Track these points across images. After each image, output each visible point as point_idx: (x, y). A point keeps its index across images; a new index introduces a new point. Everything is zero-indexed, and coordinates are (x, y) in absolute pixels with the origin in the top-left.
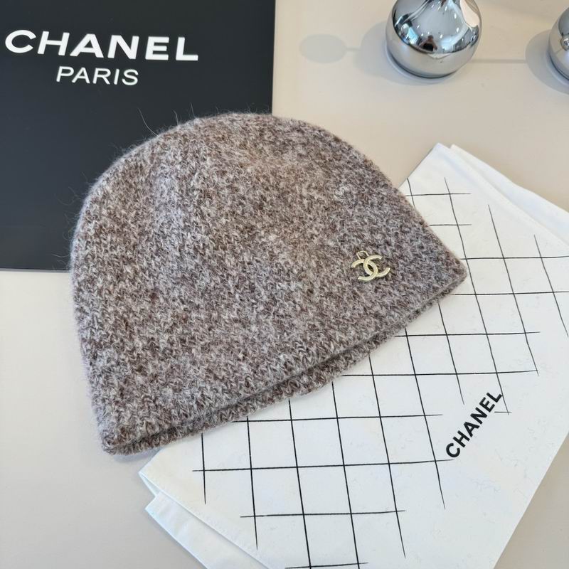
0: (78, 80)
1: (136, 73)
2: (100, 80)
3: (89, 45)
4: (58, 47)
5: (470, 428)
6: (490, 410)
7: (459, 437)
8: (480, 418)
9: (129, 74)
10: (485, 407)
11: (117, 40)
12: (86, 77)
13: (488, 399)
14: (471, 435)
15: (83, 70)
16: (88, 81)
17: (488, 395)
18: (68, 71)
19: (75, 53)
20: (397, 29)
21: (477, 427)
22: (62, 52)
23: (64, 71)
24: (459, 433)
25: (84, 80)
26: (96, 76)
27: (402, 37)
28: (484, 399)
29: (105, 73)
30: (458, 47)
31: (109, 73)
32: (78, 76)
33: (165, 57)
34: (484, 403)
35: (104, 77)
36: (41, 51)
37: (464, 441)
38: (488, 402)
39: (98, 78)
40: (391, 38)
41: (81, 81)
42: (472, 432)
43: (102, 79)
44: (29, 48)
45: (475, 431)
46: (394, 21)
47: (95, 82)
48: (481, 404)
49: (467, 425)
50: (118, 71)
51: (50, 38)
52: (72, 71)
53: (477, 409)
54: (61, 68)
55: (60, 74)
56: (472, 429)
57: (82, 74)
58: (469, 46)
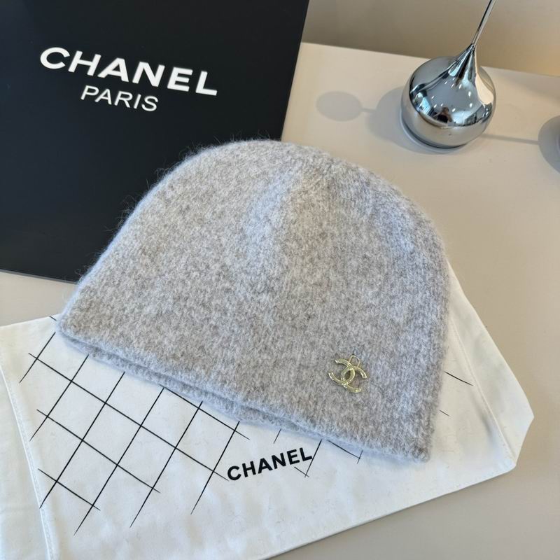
0: (102, 100)
1: (156, 100)
2: (121, 102)
3: (117, 69)
4: (87, 67)
5: (264, 465)
6: (292, 463)
7: (248, 466)
8: (278, 464)
9: (150, 100)
10: (290, 457)
11: (143, 66)
12: (109, 99)
13: (298, 453)
14: (260, 472)
15: (108, 91)
16: (110, 102)
17: (301, 450)
18: (93, 91)
19: (103, 75)
20: (412, 96)
21: (270, 469)
22: (91, 72)
23: (90, 90)
24: (252, 463)
25: (107, 101)
26: (119, 98)
27: (416, 105)
28: (295, 451)
29: (127, 96)
30: (469, 122)
31: (131, 96)
32: (102, 97)
33: (186, 89)
34: (292, 454)
35: (125, 100)
36: (72, 69)
37: (250, 472)
38: (296, 456)
39: (120, 101)
40: (405, 104)
41: (104, 102)
42: (263, 470)
43: (123, 102)
44: (61, 65)
45: (265, 471)
46: (411, 87)
47: (116, 103)
48: (289, 453)
49: (263, 461)
50: (139, 96)
51: (82, 58)
52: (97, 90)
53: (282, 455)
54: (87, 87)
55: (85, 93)
56: (265, 468)
57: (106, 95)
58: (481, 121)
